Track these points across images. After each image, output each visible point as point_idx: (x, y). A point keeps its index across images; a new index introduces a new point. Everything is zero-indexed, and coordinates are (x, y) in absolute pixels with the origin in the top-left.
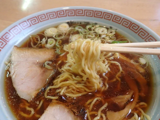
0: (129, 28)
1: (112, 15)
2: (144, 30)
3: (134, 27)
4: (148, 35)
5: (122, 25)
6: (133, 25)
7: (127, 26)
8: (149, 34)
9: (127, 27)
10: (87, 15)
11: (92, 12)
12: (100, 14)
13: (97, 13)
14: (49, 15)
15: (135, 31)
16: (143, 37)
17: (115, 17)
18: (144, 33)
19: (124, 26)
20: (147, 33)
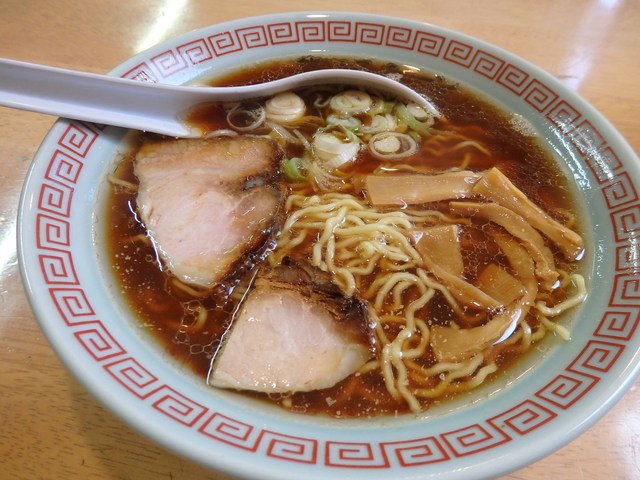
0: (498, 81)
1: (444, 39)
3: (512, 78)
4: (554, 100)
5: (475, 70)
6: (510, 70)
7: (492, 74)
8: (557, 97)
9: (492, 78)
10: (365, 39)
11: (380, 30)
12: (405, 38)
13: (395, 34)
14: (245, 36)
15: (515, 88)
16: (541, 106)
17: (454, 46)
18: (543, 94)
19: (483, 74)
20: (553, 93)
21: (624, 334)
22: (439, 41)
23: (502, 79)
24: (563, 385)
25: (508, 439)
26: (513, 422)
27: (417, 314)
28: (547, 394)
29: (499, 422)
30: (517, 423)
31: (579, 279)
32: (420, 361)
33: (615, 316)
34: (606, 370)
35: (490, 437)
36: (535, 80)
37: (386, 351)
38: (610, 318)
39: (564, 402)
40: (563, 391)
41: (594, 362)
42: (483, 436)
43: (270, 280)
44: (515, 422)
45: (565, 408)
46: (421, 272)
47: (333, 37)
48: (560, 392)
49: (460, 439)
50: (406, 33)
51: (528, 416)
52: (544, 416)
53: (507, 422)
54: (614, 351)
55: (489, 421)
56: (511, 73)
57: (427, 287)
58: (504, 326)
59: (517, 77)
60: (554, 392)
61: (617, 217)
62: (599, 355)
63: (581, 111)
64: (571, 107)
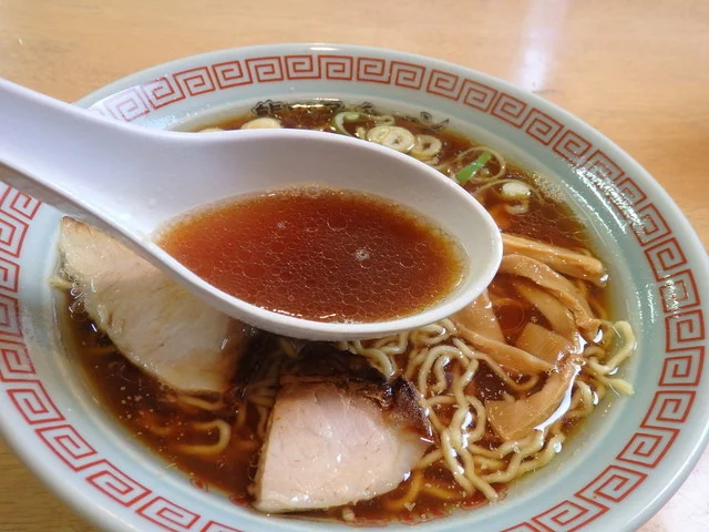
0: (492, 113)
1: (424, 69)
2: (545, 115)
3: (508, 109)
4: (559, 130)
5: (465, 102)
6: (504, 100)
7: (484, 106)
8: (562, 127)
9: (486, 111)
10: (331, 74)
11: (347, 62)
12: (378, 70)
13: (366, 66)
14: (185, 81)
15: (513, 120)
16: (546, 139)
17: (436, 76)
18: (546, 125)
19: (473, 106)
20: (557, 123)
21: (691, 379)
22: (419, 72)
23: (498, 111)
24: (643, 444)
25: (605, 509)
26: (604, 491)
27: (466, 391)
28: (629, 455)
29: (589, 494)
30: (608, 490)
31: (625, 326)
32: (483, 443)
33: (677, 362)
34: (682, 420)
35: (585, 511)
36: (534, 110)
37: (446, 438)
38: (671, 365)
39: (650, 460)
40: (645, 450)
41: (668, 414)
42: (578, 512)
43: (297, 375)
44: (605, 491)
45: (653, 466)
46: (458, 342)
47: (292, 74)
48: (641, 451)
49: (554, 519)
50: (379, 65)
51: (617, 482)
52: (633, 479)
53: (598, 492)
54: (685, 399)
55: (578, 495)
56: (507, 104)
57: (470, 360)
58: (560, 389)
59: (514, 107)
60: (636, 452)
61: (653, 254)
62: (671, 406)
63: (591, 141)
64: (579, 137)
